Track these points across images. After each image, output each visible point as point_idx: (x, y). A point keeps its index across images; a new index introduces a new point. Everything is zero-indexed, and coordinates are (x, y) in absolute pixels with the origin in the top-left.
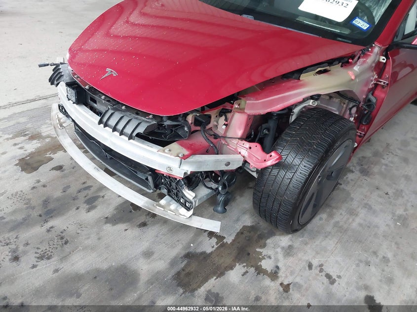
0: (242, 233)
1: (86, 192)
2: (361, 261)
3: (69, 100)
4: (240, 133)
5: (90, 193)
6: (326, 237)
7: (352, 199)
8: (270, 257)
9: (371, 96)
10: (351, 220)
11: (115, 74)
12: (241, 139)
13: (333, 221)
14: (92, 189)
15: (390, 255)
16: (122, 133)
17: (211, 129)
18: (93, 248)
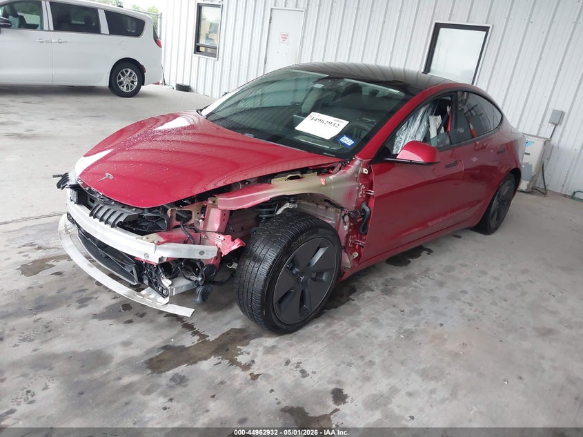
0: (228, 334)
1: (80, 294)
2: (343, 362)
3: (72, 200)
4: (217, 226)
5: (85, 295)
6: (316, 341)
7: (360, 313)
8: (248, 353)
9: (364, 206)
10: (349, 330)
11: (111, 177)
12: (218, 232)
13: (330, 329)
14: (87, 292)
15: (377, 360)
16: (106, 222)
17: (192, 225)
18: (74, 336)
